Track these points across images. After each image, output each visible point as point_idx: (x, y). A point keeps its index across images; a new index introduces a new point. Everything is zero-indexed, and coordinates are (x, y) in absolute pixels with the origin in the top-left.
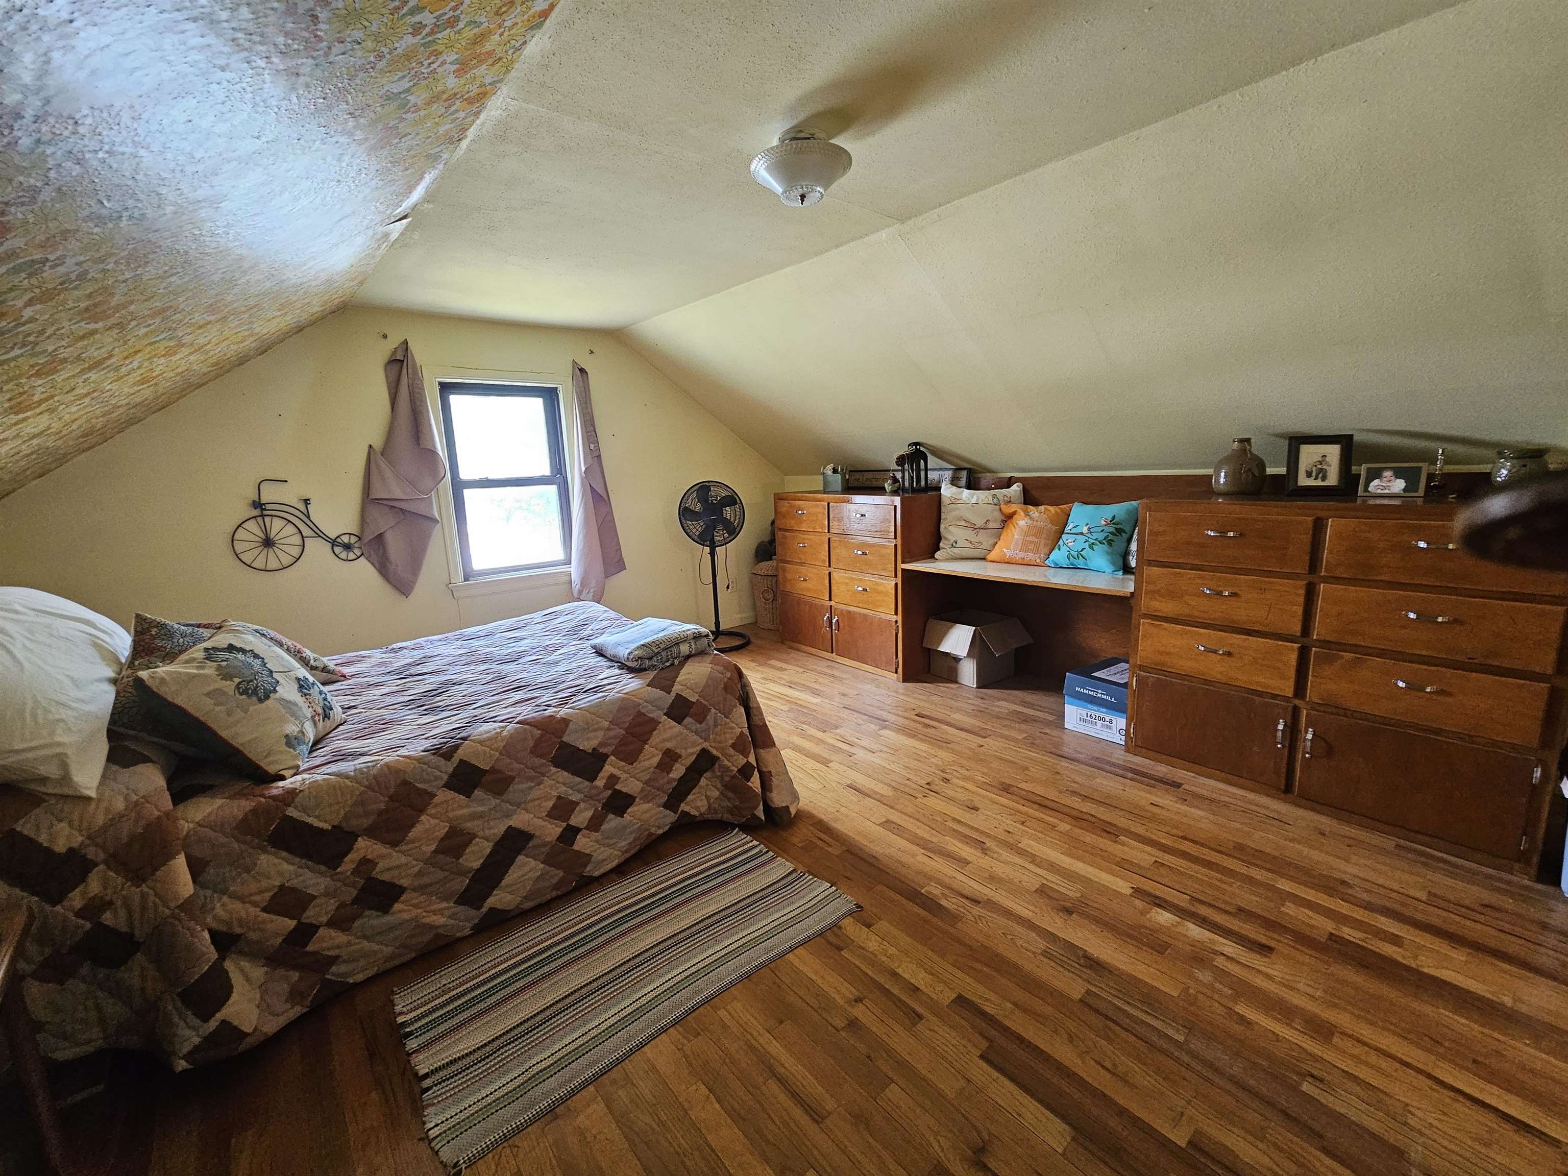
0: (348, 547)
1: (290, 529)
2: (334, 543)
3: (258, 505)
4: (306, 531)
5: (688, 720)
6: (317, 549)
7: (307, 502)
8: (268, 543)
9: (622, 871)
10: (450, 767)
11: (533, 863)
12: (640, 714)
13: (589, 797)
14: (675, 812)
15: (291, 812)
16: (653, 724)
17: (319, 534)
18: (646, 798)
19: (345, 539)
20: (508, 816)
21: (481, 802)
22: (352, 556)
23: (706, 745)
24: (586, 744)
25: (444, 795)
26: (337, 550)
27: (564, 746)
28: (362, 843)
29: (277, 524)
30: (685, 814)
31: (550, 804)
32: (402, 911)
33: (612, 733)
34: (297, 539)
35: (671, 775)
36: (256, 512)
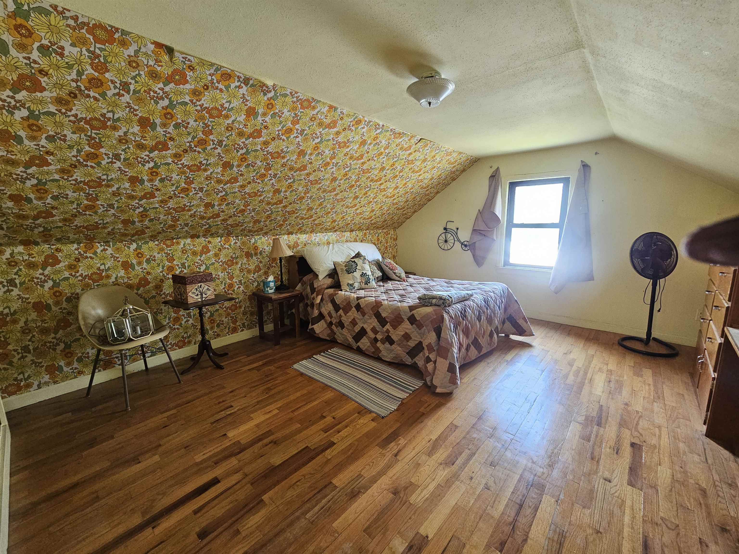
0: (466, 246)
1: (452, 238)
2: (462, 244)
3: (445, 229)
4: (456, 239)
5: (414, 326)
6: (458, 245)
7: (457, 229)
8: (446, 241)
9: (390, 364)
10: (357, 302)
11: (367, 341)
12: (399, 314)
13: (382, 332)
14: (412, 360)
15: (335, 297)
16: (402, 321)
17: (459, 240)
18: (399, 345)
19: (466, 243)
20: (364, 324)
21: (360, 316)
22: (466, 249)
23: (422, 340)
24: (384, 315)
25: (354, 309)
26: (463, 246)
27: (378, 312)
28: (341, 311)
29: (449, 235)
30: (415, 363)
31: (372, 326)
32: (345, 332)
33: (389, 315)
34: (453, 241)
35: (409, 343)
36: (445, 231)
